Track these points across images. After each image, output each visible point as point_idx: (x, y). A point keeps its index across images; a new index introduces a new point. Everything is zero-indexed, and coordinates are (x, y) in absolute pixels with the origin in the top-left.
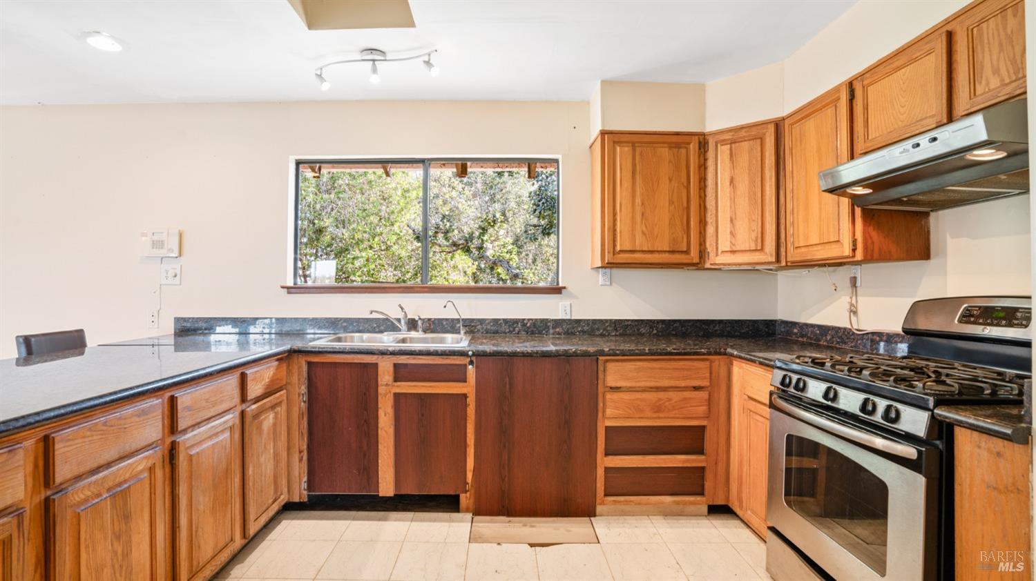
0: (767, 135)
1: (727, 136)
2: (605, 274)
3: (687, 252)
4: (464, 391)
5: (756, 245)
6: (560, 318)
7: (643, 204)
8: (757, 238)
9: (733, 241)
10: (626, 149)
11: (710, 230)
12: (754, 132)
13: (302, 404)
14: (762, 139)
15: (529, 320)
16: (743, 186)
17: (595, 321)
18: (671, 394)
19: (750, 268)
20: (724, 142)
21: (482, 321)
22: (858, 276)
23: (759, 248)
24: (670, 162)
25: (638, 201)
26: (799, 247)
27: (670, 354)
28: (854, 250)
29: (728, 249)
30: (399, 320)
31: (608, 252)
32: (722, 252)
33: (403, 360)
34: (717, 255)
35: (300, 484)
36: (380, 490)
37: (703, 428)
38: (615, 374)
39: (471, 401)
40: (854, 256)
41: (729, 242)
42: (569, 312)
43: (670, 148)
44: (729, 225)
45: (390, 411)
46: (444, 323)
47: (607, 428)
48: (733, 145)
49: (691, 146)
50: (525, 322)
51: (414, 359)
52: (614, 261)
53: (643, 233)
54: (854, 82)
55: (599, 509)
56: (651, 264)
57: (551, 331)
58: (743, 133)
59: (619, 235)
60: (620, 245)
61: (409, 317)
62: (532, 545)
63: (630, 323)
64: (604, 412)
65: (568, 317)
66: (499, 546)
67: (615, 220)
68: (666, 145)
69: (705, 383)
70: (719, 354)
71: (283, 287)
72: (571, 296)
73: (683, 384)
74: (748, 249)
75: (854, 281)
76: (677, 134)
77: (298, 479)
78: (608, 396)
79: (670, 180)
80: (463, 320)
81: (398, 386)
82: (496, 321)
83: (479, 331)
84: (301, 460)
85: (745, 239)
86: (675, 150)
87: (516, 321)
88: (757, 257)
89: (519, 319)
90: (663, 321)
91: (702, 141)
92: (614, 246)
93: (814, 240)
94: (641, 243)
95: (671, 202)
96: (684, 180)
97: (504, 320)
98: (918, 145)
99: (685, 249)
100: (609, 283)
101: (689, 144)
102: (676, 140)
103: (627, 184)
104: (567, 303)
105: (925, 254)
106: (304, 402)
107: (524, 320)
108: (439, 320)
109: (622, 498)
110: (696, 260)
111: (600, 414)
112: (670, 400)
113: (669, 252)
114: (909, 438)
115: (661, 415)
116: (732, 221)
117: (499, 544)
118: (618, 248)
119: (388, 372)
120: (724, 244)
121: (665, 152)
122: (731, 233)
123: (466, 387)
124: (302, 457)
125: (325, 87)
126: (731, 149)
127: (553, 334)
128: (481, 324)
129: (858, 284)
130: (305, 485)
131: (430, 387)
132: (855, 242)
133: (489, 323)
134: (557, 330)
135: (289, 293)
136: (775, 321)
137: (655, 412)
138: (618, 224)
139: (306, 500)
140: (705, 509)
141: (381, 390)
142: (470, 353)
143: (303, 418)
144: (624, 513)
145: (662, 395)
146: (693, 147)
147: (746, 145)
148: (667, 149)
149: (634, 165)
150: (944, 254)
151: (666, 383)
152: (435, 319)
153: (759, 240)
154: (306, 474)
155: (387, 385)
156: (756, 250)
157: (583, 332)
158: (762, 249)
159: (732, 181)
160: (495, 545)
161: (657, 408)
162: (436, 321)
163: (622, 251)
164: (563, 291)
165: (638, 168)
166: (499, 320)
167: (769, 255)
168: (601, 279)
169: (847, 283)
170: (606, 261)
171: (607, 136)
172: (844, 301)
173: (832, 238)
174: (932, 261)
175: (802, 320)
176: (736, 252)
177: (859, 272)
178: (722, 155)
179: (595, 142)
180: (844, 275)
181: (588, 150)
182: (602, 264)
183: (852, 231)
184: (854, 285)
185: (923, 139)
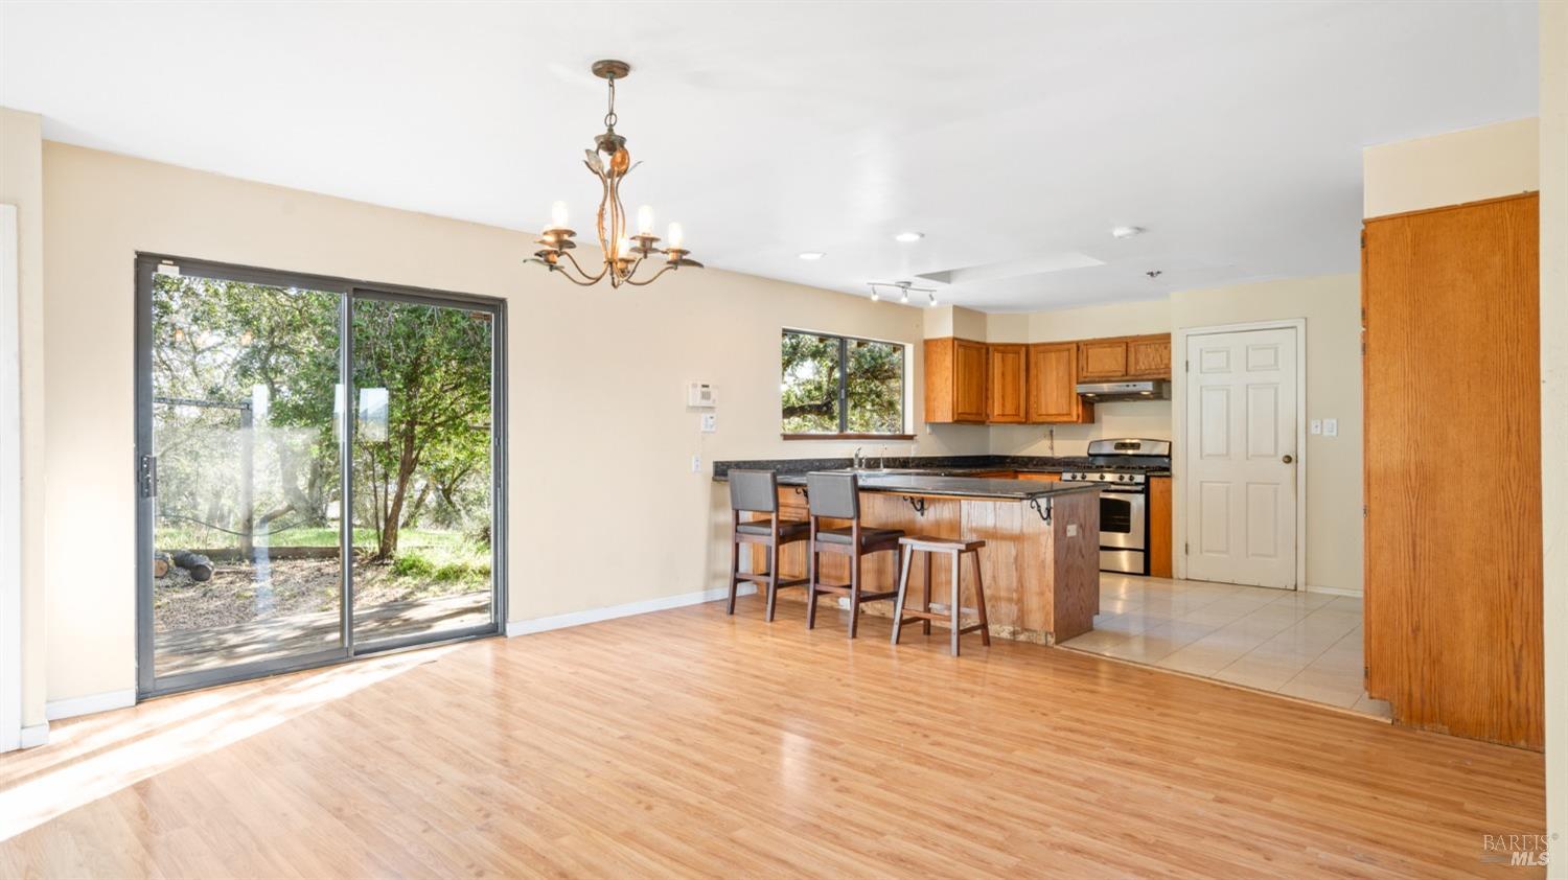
0: (1021, 351)
1: (1001, 348)
2: (930, 427)
3: (981, 414)
5: (1015, 412)
6: (913, 456)
7: (968, 383)
8: (1016, 407)
9: (1003, 408)
10: (961, 350)
11: (990, 402)
12: (1015, 348)
14: (1018, 353)
16: (1009, 378)
20: (998, 351)
22: (1054, 430)
23: (1017, 414)
24: (978, 360)
25: (965, 383)
26: (1042, 415)
28: (1078, 419)
29: (999, 413)
32: (996, 414)
34: (993, 416)
40: (1078, 421)
41: (1000, 410)
43: (977, 351)
44: (1000, 400)
48: (1004, 354)
50: (900, 460)
53: (968, 403)
54: (1078, 344)
56: (970, 422)
58: (1009, 348)
59: (959, 403)
60: (960, 410)
68: (974, 349)
71: (781, 435)
74: (1011, 414)
75: (1051, 432)
76: (978, 343)
79: (977, 370)
80: (882, 458)
85: (1010, 410)
86: (979, 353)
88: (1016, 419)
91: (988, 348)
93: (1054, 412)
94: (967, 409)
95: (977, 385)
96: (982, 371)
98: (1128, 386)
101: (982, 349)
102: (979, 347)
103: (962, 372)
104: (915, 446)
105: (1093, 422)
107: (900, 457)
110: (986, 419)
113: (976, 414)
114: (1137, 484)
116: (1002, 397)
118: (959, 412)
120: (997, 411)
121: (975, 353)
122: (1002, 404)
126: (1002, 356)
129: (1054, 433)
132: (1079, 415)
134: (913, 465)
135: (784, 439)
138: (959, 396)
146: (984, 351)
147: (1011, 355)
149: (964, 360)
150: (1100, 421)
153: (1017, 409)
156: (1015, 415)
159: (1003, 375)
163: (961, 414)
164: (916, 441)
167: (1021, 418)
168: (928, 430)
169: (1048, 433)
170: (956, 418)
171: (956, 342)
172: (1046, 443)
173: (1065, 412)
174: (1095, 425)
175: (1012, 454)
176: (1003, 415)
177: (1054, 428)
178: (997, 358)
179: (937, 340)
180: (1045, 429)
181: (922, 344)
182: (951, 421)
183: (1076, 410)
184: (1051, 435)
185: (1131, 384)
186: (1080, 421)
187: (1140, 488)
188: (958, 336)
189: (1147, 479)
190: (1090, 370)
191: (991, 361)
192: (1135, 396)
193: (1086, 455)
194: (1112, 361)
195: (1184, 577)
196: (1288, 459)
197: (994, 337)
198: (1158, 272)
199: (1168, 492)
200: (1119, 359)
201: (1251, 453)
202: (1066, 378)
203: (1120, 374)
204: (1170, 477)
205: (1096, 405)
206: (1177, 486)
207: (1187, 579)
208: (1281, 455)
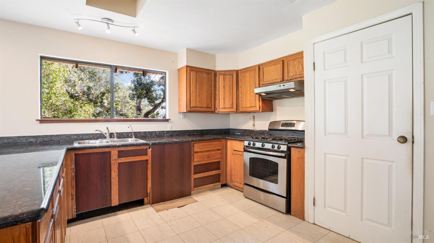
0: (234, 74)
1: (223, 73)
2: (183, 114)
3: (211, 108)
4: (147, 158)
5: (231, 106)
6: (168, 130)
7: (199, 91)
8: (231, 104)
9: (224, 105)
10: (194, 73)
11: (217, 101)
12: (230, 73)
13: (73, 173)
14: (232, 75)
15: (157, 131)
16: (227, 88)
17: (180, 131)
18: (212, 152)
19: (227, 113)
20: (222, 74)
21: (140, 133)
23: (232, 107)
24: (207, 78)
25: (198, 90)
26: (243, 107)
27: (212, 140)
28: (260, 109)
29: (223, 107)
30: (106, 134)
31: (189, 107)
32: (221, 108)
33: (122, 149)
34: (219, 109)
35: (72, 210)
36: (112, 204)
37: (219, 162)
38: (197, 147)
39: (150, 162)
40: (260, 110)
41: (223, 105)
42: (171, 128)
43: (207, 74)
44: (223, 100)
45: (117, 170)
46: (124, 134)
47: (194, 165)
48: (224, 76)
49: (212, 74)
50: (156, 132)
51: (127, 148)
52: (191, 110)
53: (199, 101)
54: (260, 66)
55: (192, 192)
56: (201, 111)
57: (165, 135)
58: (227, 73)
59: (192, 101)
60: (192, 105)
61: (110, 132)
62: (179, 207)
63: (191, 131)
64: (193, 160)
65: (171, 130)
66: (168, 211)
67: (191, 96)
68: (205, 73)
69: (220, 148)
70: (224, 139)
71: (37, 120)
72: (172, 122)
73: (215, 149)
74: (228, 107)
75: (254, 117)
76: (208, 70)
77: (71, 208)
78: (195, 155)
79: (207, 84)
80: (134, 132)
81: (120, 160)
82: (145, 132)
83: (138, 136)
84: (72, 199)
85: (228, 105)
86: (208, 75)
87: (153, 132)
88: (231, 110)
89: (154, 131)
90: (200, 130)
91: (215, 73)
92: (191, 105)
93: (248, 106)
94: (198, 104)
95: (207, 92)
96: (210, 85)
97: (148, 132)
98: (280, 86)
99: (210, 107)
100: (184, 118)
101: (212, 73)
102: (209, 72)
103: (194, 85)
104: (170, 125)
105: (272, 111)
106: (74, 172)
107: (156, 131)
108: (122, 133)
109: (199, 188)
110: (213, 110)
111: (192, 161)
112: (212, 154)
113: (206, 107)
114: (282, 152)
115: (210, 159)
116: (224, 99)
117: (167, 210)
118: (192, 106)
119: (116, 155)
120: (221, 106)
121: (205, 75)
122: (224, 102)
123: (148, 157)
124: (73, 198)
125: (80, 28)
126: (224, 77)
127: (166, 136)
128: (139, 134)
129: (255, 118)
130: (74, 210)
131: (134, 158)
132: (260, 107)
133: (143, 133)
134: (168, 135)
135: (40, 123)
136: (230, 129)
137: (208, 158)
138: (192, 98)
139: (75, 217)
140: (220, 186)
141: (112, 162)
142: (150, 144)
143: (73, 180)
144: (199, 192)
145: (210, 153)
146: (213, 74)
147: (228, 76)
148: (206, 75)
149: (196, 78)
150: (276, 110)
151: (211, 149)
152: (120, 133)
153: (232, 105)
154: (75, 205)
155: (115, 160)
156: (231, 108)
157: (176, 135)
158: (232, 108)
159: (224, 86)
160: (166, 211)
161: (208, 157)
162: (121, 134)
163: (193, 107)
164: (169, 120)
165: (198, 79)
166: (146, 132)
167: (234, 109)
168: (181, 116)
169: (252, 117)
170: (188, 110)
171: (188, 68)
172: (251, 122)
173: (253, 105)
174: (273, 112)
175: (238, 128)
176: (224, 108)
177: (255, 114)
178: (220, 80)
179: (181, 68)
180: (251, 115)
181: (176, 71)
182: (186, 111)
183: (258, 104)
184: (254, 118)
185: (282, 85)
188: (191, 65)
189: (289, 149)
190: (265, 80)
191: (217, 80)
193: (267, 129)
194: (275, 73)
195: (312, 222)
196: (403, 140)
197: (220, 65)
199: (302, 159)
200: (280, 71)
201: (365, 134)
203: (279, 80)
204: (303, 147)
205: (274, 101)
206: (308, 154)
207: (314, 224)
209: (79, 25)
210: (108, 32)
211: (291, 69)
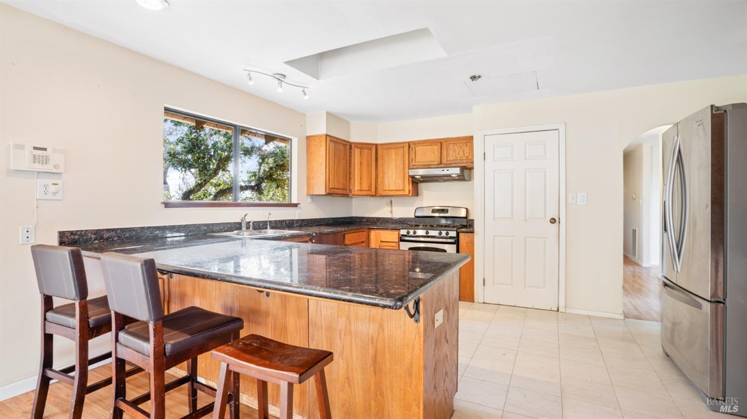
1: (359, 146)
2: (310, 197)
3: (346, 190)
5: (369, 188)
6: (297, 218)
7: (336, 169)
8: (369, 185)
9: (361, 186)
10: (333, 144)
11: (352, 181)
12: (369, 146)
14: (371, 149)
15: (288, 220)
16: (365, 166)
17: (308, 220)
20: (357, 147)
22: (393, 200)
24: (343, 152)
25: (336, 167)
26: (386, 191)
29: (359, 189)
31: (328, 189)
32: (356, 190)
34: (354, 191)
41: (359, 187)
43: (343, 146)
44: (359, 180)
48: (361, 149)
52: (330, 192)
53: (337, 181)
54: (409, 143)
56: (338, 194)
58: (364, 146)
59: (330, 181)
60: (331, 185)
65: (300, 218)
67: (329, 175)
68: (341, 145)
69: (364, 240)
70: (369, 229)
72: (302, 208)
73: (360, 241)
74: (365, 189)
75: (391, 201)
76: (344, 141)
79: (343, 160)
85: (365, 187)
87: (283, 221)
88: (369, 193)
90: (329, 218)
91: (351, 145)
92: (329, 186)
93: (393, 188)
94: (336, 185)
95: (343, 169)
96: (346, 160)
100: (312, 202)
101: (347, 145)
102: (344, 143)
103: (333, 160)
104: (300, 211)
105: (417, 195)
107: (286, 220)
110: (349, 193)
113: (342, 189)
116: (360, 178)
118: (331, 187)
120: (357, 187)
122: (361, 183)
126: (360, 151)
127: (295, 227)
129: (393, 203)
132: (409, 190)
134: (297, 225)
142: (314, 234)
146: (348, 146)
147: (366, 150)
149: (335, 151)
150: (422, 194)
151: (357, 241)
156: (368, 191)
157: (305, 225)
158: (372, 190)
159: (361, 163)
163: (332, 188)
164: (298, 205)
165: (336, 153)
166: (277, 221)
167: (373, 193)
168: (309, 199)
169: (389, 202)
170: (327, 192)
171: (328, 137)
172: (388, 209)
173: (401, 189)
174: (419, 197)
175: (367, 216)
176: (361, 190)
178: (357, 152)
179: (314, 136)
180: (387, 200)
181: (305, 138)
182: (324, 194)
183: (408, 187)
184: (391, 204)
185: (445, 169)
186: (410, 194)
187: (453, 241)
188: (329, 134)
189: (458, 234)
190: (417, 161)
191: (353, 154)
192: (448, 178)
193: (414, 217)
194: (430, 155)
195: (482, 301)
196: (553, 221)
197: (355, 137)
198: (479, 77)
199: (472, 243)
200: (436, 153)
201: (528, 216)
202: (402, 165)
203: (437, 163)
204: (472, 232)
205: (419, 184)
206: (478, 237)
207: (484, 303)
208: (548, 219)
209: (250, 79)
210: (280, 90)
211: (451, 153)
